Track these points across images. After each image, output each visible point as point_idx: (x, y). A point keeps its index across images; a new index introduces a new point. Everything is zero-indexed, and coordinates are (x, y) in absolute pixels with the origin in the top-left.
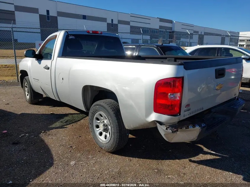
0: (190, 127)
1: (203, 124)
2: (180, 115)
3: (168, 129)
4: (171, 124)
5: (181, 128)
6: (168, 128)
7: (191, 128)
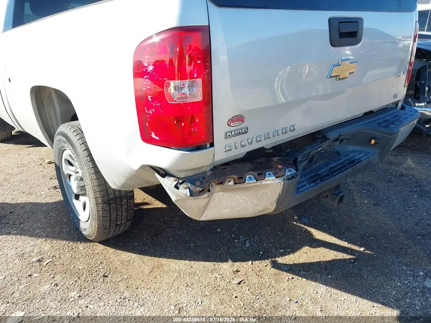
0: (250, 178)
1: (290, 171)
2: (212, 145)
3: (181, 187)
4: (190, 174)
5: (221, 183)
6: (181, 184)
7: (250, 181)
